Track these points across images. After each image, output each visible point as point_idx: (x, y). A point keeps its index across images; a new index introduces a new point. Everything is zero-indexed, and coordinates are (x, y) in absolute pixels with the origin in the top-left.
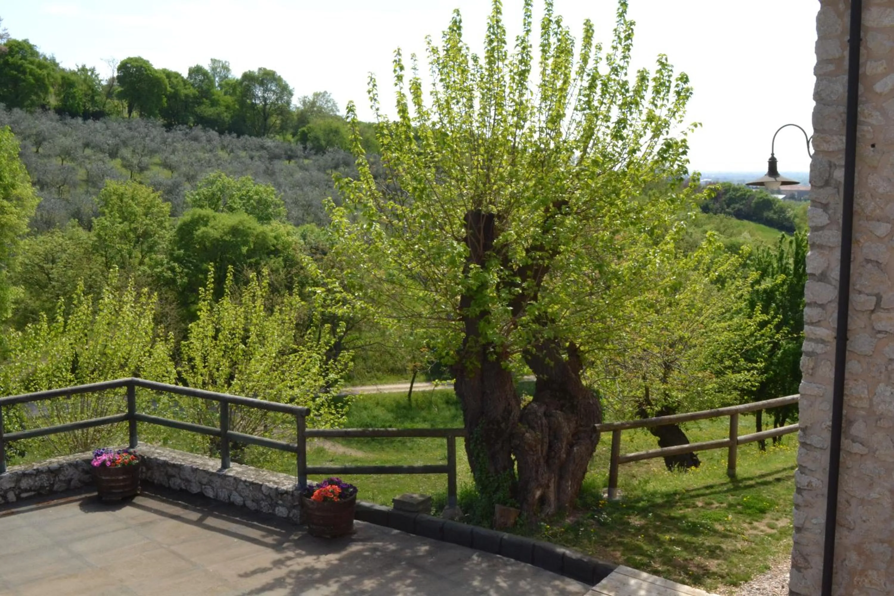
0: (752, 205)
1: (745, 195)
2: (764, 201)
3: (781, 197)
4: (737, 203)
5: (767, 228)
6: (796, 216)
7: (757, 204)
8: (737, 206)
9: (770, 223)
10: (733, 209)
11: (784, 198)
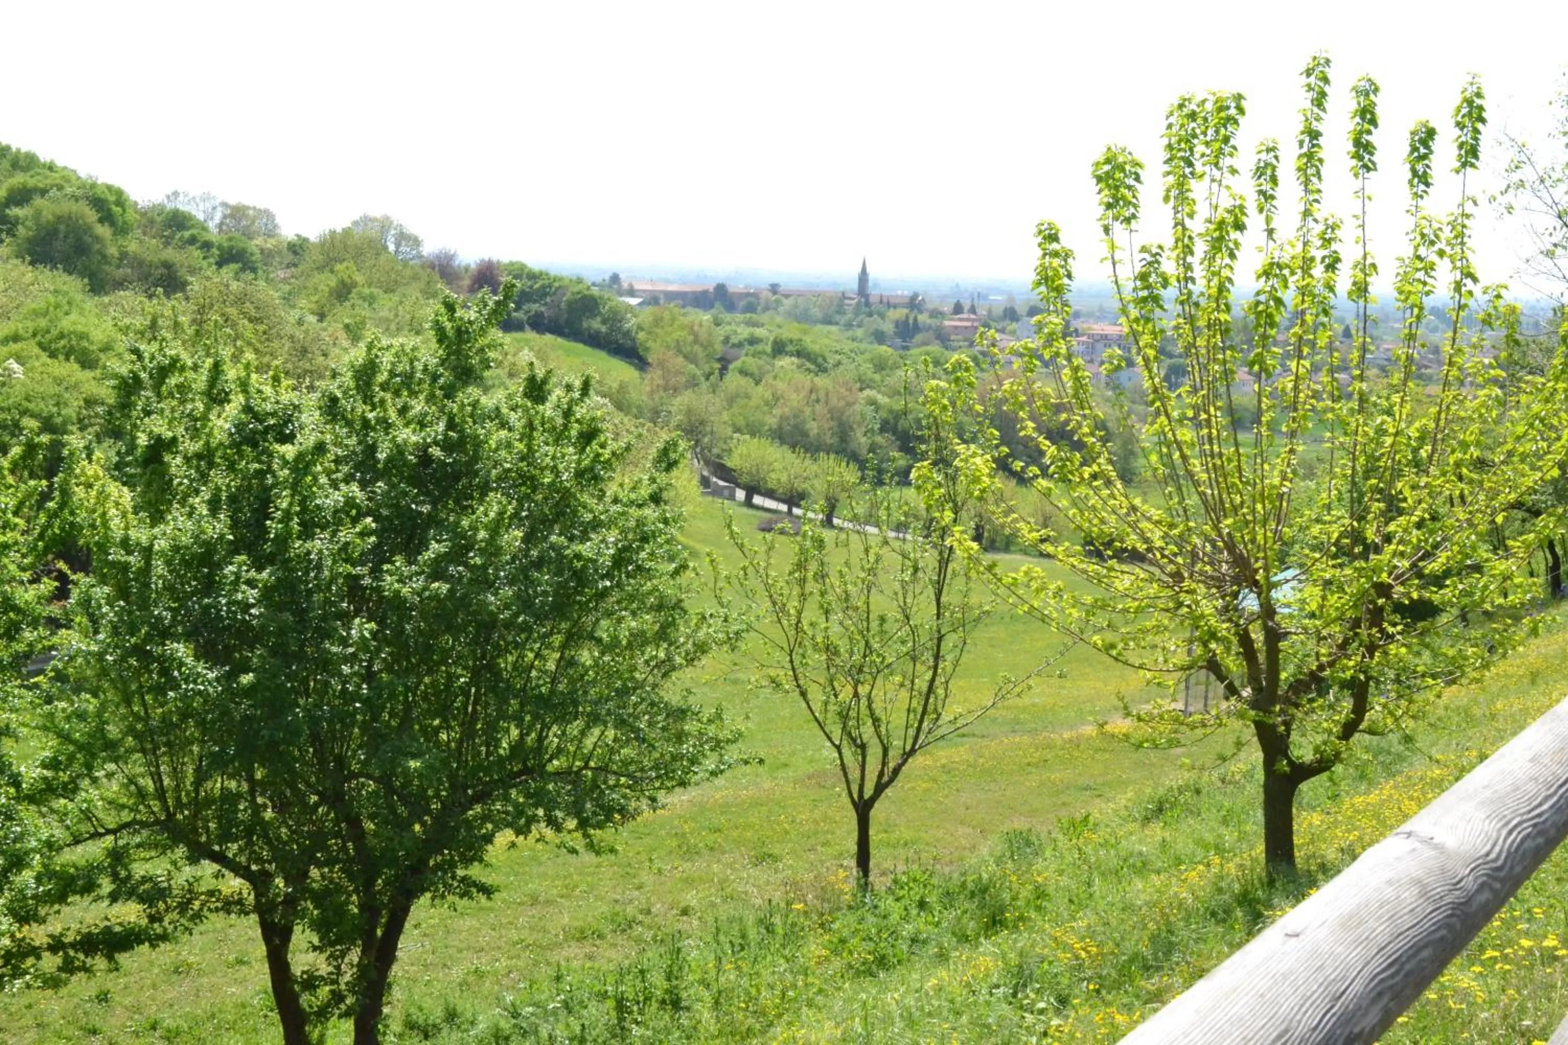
0: (563, 305)
1: (550, 286)
2: (585, 297)
3: (634, 301)
4: (535, 301)
5: (588, 349)
6: (640, 328)
7: (570, 303)
8: (535, 307)
9: (595, 341)
10: (527, 312)
11: (640, 304)
